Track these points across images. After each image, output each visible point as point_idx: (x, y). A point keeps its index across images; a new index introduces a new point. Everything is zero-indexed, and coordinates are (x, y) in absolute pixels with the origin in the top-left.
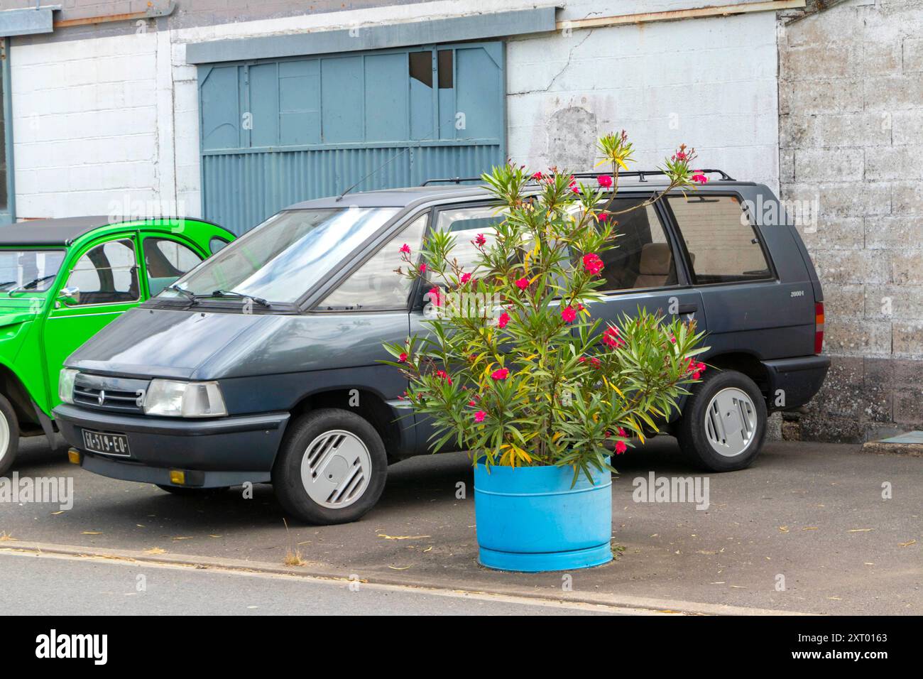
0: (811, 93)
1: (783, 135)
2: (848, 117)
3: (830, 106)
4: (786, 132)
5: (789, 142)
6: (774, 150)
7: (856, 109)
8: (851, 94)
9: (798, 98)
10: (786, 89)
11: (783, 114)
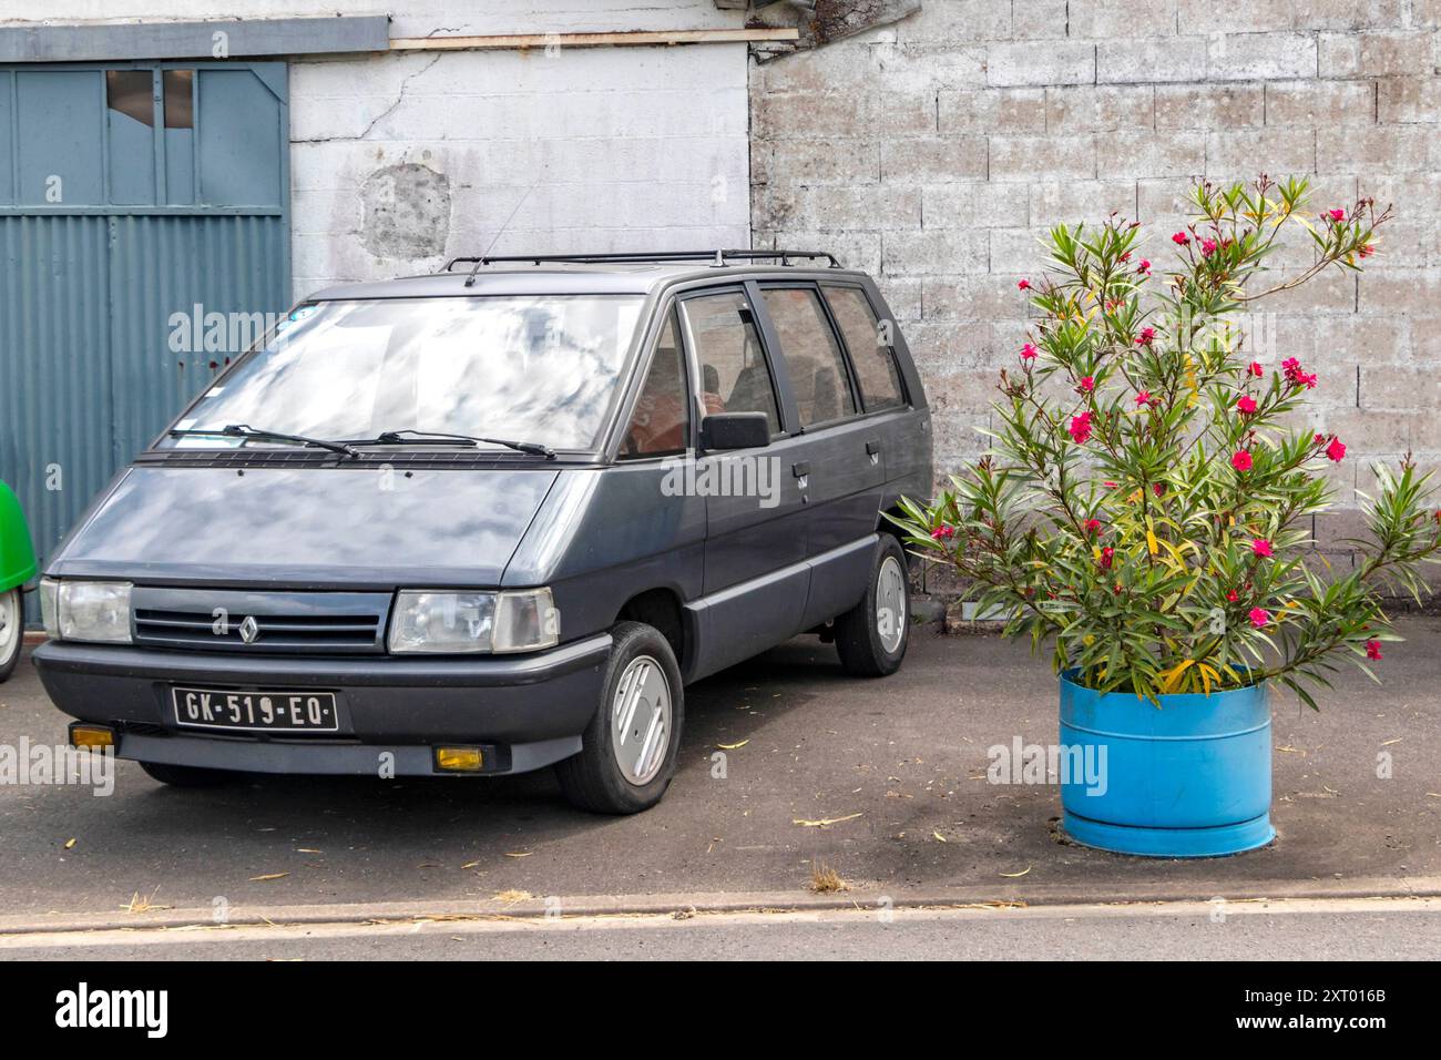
0: (801, 157)
1: (757, 212)
2: (856, 189)
3: (829, 175)
4: (762, 208)
5: (766, 222)
6: (744, 232)
7: (868, 179)
8: (861, 160)
9: (780, 162)
10: (763, 150)
11: (758, 182)
